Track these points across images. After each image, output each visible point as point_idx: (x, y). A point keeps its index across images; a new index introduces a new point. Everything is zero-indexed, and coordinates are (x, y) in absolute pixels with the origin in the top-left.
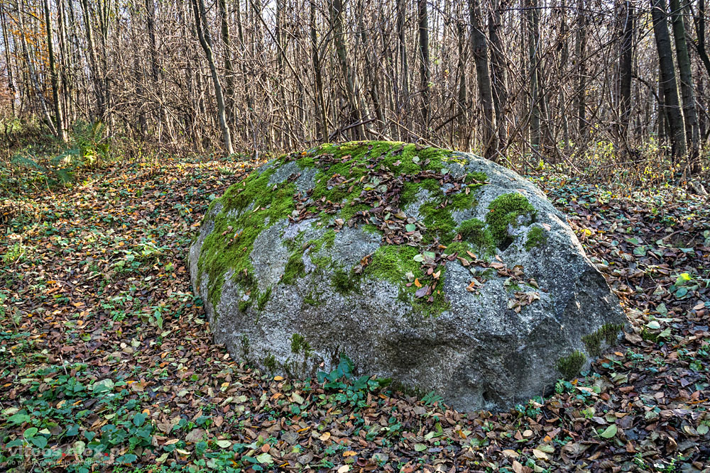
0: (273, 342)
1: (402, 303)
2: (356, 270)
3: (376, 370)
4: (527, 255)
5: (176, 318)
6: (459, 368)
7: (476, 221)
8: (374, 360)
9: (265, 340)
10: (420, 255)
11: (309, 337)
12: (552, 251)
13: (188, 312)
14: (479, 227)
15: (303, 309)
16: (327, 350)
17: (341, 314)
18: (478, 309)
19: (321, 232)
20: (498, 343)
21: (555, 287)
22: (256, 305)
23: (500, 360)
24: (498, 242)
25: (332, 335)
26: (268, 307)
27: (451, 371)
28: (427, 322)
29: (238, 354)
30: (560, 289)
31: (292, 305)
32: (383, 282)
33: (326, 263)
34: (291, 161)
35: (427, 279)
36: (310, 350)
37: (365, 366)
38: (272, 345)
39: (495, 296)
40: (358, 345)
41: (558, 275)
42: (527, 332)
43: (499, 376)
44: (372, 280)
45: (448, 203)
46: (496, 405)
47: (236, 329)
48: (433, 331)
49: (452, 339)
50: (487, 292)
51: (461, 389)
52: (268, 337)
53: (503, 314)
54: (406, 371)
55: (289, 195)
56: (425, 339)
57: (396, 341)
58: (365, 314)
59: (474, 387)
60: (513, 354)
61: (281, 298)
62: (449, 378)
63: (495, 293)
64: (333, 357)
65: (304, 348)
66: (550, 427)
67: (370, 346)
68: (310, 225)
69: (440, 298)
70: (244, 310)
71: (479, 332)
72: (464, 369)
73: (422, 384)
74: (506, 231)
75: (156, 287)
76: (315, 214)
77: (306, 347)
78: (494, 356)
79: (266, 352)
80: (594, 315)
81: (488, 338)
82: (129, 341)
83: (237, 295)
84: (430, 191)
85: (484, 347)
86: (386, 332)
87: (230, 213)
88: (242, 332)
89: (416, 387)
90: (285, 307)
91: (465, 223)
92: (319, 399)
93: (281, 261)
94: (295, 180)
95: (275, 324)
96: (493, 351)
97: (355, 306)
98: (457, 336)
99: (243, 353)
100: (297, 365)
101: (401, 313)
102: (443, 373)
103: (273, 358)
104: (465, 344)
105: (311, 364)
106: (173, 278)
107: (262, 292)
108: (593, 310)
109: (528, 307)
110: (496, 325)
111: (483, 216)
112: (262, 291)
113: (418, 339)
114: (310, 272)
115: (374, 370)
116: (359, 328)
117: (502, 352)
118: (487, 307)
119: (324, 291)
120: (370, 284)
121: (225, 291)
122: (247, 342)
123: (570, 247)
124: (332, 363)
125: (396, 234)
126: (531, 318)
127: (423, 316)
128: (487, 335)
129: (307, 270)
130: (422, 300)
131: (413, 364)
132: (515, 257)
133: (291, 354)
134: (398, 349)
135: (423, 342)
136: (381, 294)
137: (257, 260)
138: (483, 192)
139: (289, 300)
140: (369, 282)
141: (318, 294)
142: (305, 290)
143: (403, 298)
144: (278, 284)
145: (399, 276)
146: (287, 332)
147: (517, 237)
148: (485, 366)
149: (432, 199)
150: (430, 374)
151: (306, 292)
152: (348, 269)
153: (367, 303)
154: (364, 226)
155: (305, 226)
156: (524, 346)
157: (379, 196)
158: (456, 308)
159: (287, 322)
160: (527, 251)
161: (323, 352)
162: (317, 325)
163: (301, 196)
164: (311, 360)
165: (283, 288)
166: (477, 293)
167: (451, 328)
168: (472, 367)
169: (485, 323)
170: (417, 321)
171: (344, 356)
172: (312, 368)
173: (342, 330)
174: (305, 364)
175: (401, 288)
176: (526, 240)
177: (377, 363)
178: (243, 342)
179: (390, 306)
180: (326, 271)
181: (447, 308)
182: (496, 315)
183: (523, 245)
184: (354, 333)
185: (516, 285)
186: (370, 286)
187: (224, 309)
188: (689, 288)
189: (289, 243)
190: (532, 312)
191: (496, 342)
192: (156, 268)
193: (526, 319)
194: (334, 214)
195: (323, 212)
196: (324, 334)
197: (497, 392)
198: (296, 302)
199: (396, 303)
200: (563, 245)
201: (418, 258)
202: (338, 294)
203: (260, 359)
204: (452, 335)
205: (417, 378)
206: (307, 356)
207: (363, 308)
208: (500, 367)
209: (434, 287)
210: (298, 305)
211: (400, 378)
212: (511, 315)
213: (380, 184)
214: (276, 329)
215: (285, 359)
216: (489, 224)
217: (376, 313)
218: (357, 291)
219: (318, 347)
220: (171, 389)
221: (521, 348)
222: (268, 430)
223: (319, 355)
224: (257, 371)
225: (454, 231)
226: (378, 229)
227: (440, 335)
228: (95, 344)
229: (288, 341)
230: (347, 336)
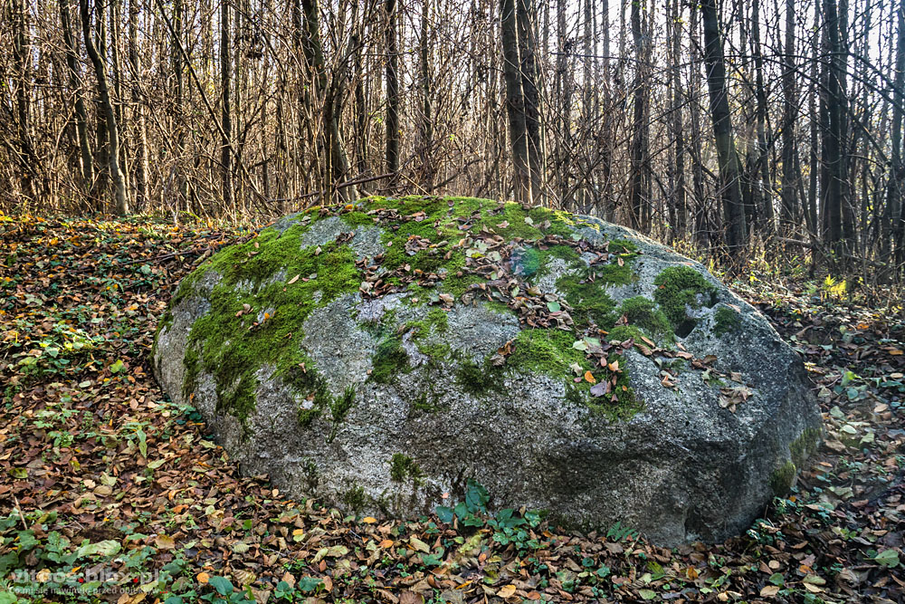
0: (362, 467)
1: (572, 405)
2: (493, 361)
3: (523, 499)
4: (718, 342)
5: (164, 441)
6: (661, 488)
7: (642, 300)
8: (522, 486)
9: (347, 466)
10: (581, 342)
11: (421, 457)
12: (750, 337)
13: (181, 431)
14: (647, 307)
15: (410, 418)
16: (445, 476)
17: (473, 423)
18: (683, 408)
19: (421, 312)
20: (713, 452)
21: (762, 381)
22: (328, 413)
23: (714, 474)
24: (676, 326)
25: (459, 454)
26: (350, 416)
27: (649, 492)
28: (614, 428)
29: (297, 489)
30: (769, 384)
31: (392, 412)
32: (541, 377)
33: (444, 352)
34: (329, 216)
35: (602, 373)
36: (420, 477)
37: (507, 495)
38: (359, 472)
39: (699, 392)
40: (498, 466)
41: (763, 367)
42: (749, 437)
43: (709, 496)
44: (523, 374)
45: (596, 276)
46: (698, 536)
47: (291, 451)
48: (621, 440)
49: (651, 449)
50: (687, 388)
51: (662, 517)
52: (352, 460)
53: (715, 415)
54: (569, 498)
55: (349, 261)
56: (610, 452)
57: (565, 457)
58: (510, 421)
59: (679, 511)
60: (732, 465)
61: (372, 403)
62: (646, 503)
63: (698, 389)
64: (455, 485)
65: (411, 473)
66: (802, 555)
67: (516, 466)
68: (399, 302)
69: (628, 396)
70: (307, 424)
71: (689, 438)
72: (668, 489)
73: (595, 515)
74: (683, 312)
75: (106, 396)
76: (401, 287)
77: (415, 472)
78: (708, 469)
79: (348, 482)
80: (799, 416)
81: (701, 446)
82: (97, 477)
83: (290, 401)
84: (567, 260)
85: (695, 457)
86: (548, 446)
87: (239, 285)
88: (302, 455)
89: (584, 519)
90: (380, 416)
91: (628, 302)
92: (455, 543)
93: (363, 351)
94: (348, 242)
95: (365, 441)
96: (708, 463)
97: (496, 411)
98: (658, 446)
99: (306, 486)
100: (400, 499)
101: (572, 417)
102: (634, 496)
103: (361, 491)
104: (669, 456)
105: (422, 497)
106: (131, 383)
107: (336, 396)
108: (798, 411)
109: (743, 406)
110: (710, 429)
111: (650, 293)
112: (336, 394)
113: (596, 453)
114: (420, 365)
115: (520, 499)
116: (502, 443)
117: (718, 464)
118: (693, 406)
119: (446, 391)
120: (521, 380)
121: (263, 397)
122: (314, 469)
123: (769, 333)
124: (453, 494)
125: (538, 314)
126: (750, 419)
127: (607, 421)
128: (700, 442)
129: (413, 363)
130: (602, 400)
131: (583, 488)
132: (703, 345)
133: (389, 484)
134: (565, 468)
135: (604, 455)
136: (538, 393)
137: (317, 351)
138: (641, 264)
139: (386, 406)
140: (517, 376)
141: (436, 395)
142: (413, 391)
143: (573, 397)
144: (366, 383)
145: (561, 369)
146: (384, 451)
147: (701, 320)
148: (694, 484)
149: (572, 271)
150: (611, 499)
151: (416, 393)
152: (477, 360)
153: (516, 406)
154: (486, 303)
155: (392, 302)
156: (744, 455)
157: (494, 266)
158: (654, 409)
159: (383, 437)
160: (718, 337)
161: (439, 478)
162: (436, 439)
163: (368, 263)
164: (423, 491)
165: (374, 389)
166: (676, 389)
167: (649, 435)
168: (678, 486)
169: (695, 427)
170: (596, 428)
171: (473, 483)
172: (424, 502)
173: (474, 446)
174: (413, 498)
175: (568, 385)
176: (713, 324)
177: (527, 490)
178: (305, 470)
179: (554, 409)
180: (446, 363)
181: (640, 410)
182: (707, 416)
183: (711, 330)
184: (492, 451)
185: (717, 379)
186: (520, 383)
187: (266, 423)
188: (858, 388)
189: (369, 325)
190: (751, 412)
191: (710, 452)
192: (93, 369)
193: (746, 420)
194: (432, 287)
195: (415, 285)
196: (445, 452)
197: (703, 518)
198: (398, 408)
199: (563, 405)
200: (762, 331)
201: (579, 345)
202: (467, 395)
203: (338, 494)
204: (650, 445)
205: (587, 507)
206: (416, 484)
207: (508, 414)
208: (713, 484)
209: (615, 383)
210: (402, 412)
211: (560, 508)
212: (725, 417)
213: (488, 250)
214: (366, 447)
215: (380, 491)
216: (659, 303)
217: (530, 419)
218: (499, 390)
219: (434, 471)
220: (215, 542)
221: (741, 457)
222: (412, 589)
223: (434, 483)
224: (334, 512)
225: (614, 311)
226: (509, 308)
227: (632, 445)
228: (41, 482)
229: (386, 465)
230: (480, 454)
